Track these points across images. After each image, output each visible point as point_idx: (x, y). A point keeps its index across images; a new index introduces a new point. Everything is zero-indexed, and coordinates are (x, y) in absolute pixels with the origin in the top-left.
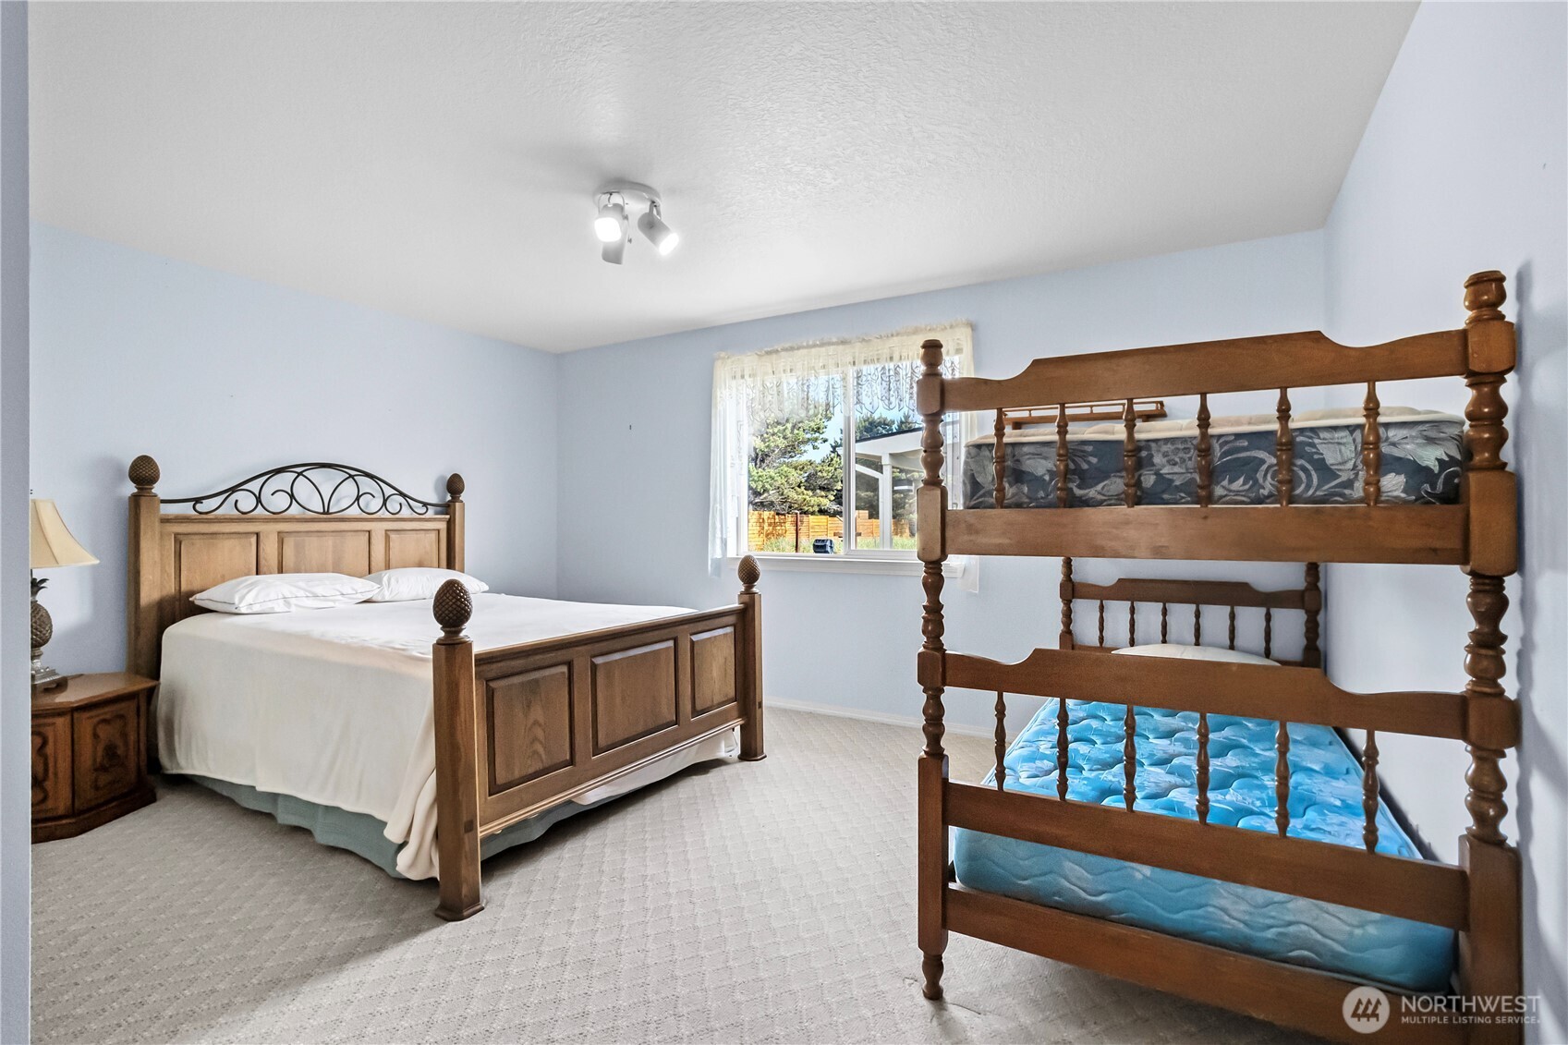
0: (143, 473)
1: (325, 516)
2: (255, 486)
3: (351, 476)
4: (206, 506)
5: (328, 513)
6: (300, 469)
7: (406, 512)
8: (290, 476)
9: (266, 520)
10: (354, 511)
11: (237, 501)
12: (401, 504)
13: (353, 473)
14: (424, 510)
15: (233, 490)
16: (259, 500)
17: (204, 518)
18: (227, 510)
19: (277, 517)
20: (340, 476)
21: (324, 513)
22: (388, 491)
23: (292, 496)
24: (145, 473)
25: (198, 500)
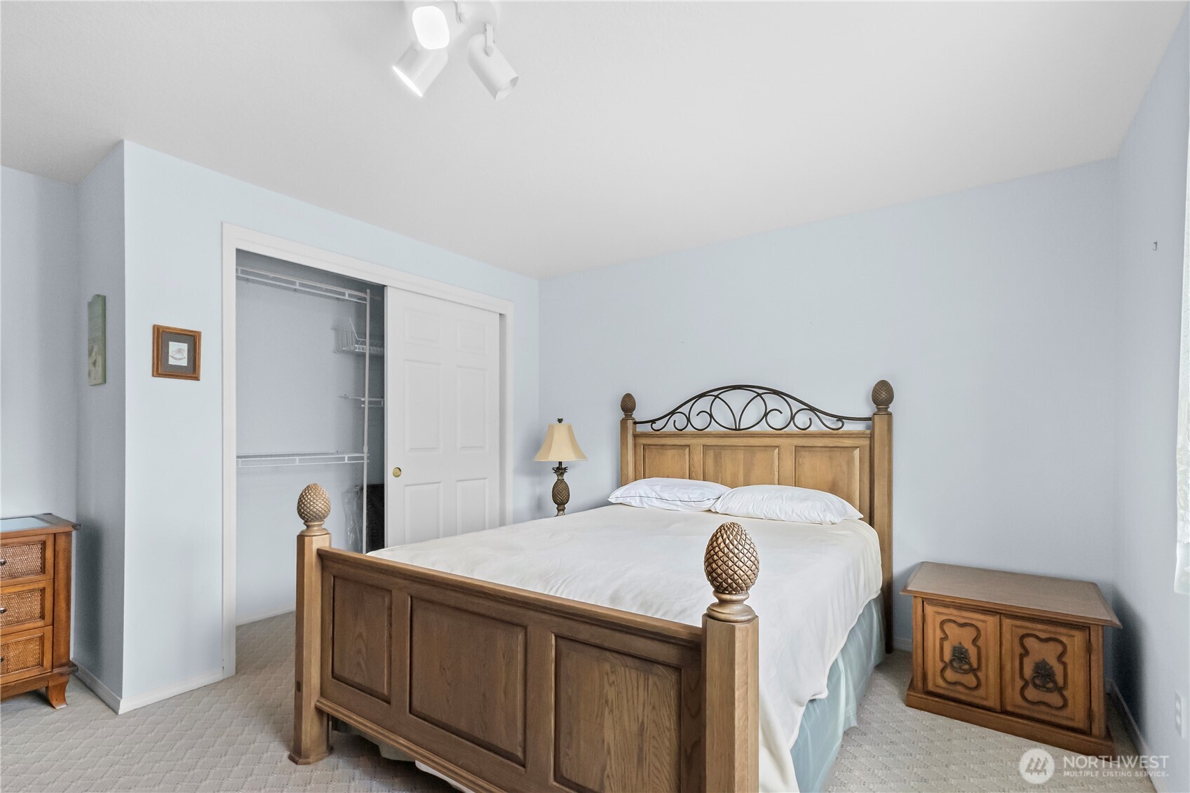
0: (628, 405)
1: (734, 432)
2: (685, 409)
3: (759, 395)
4: (657, 425)
5: (739, 430)
6: (715, 393)
7: (817, 427)
8: (709, 399)
9: (693, 436)
10: (763, 427)
11: (675, 421)
12: (810, 419)
13: (760, 391)
14: (840, 424)
15: (673, 413)
16: (689, 420)
17: (658, 434)
18: (670, 428)
19: (700, 433)
20: (749, 395)
21: (736, 430)
22: (796, 406)
23: (711, 416)
24: (630, 405)
25: (653, 421)
